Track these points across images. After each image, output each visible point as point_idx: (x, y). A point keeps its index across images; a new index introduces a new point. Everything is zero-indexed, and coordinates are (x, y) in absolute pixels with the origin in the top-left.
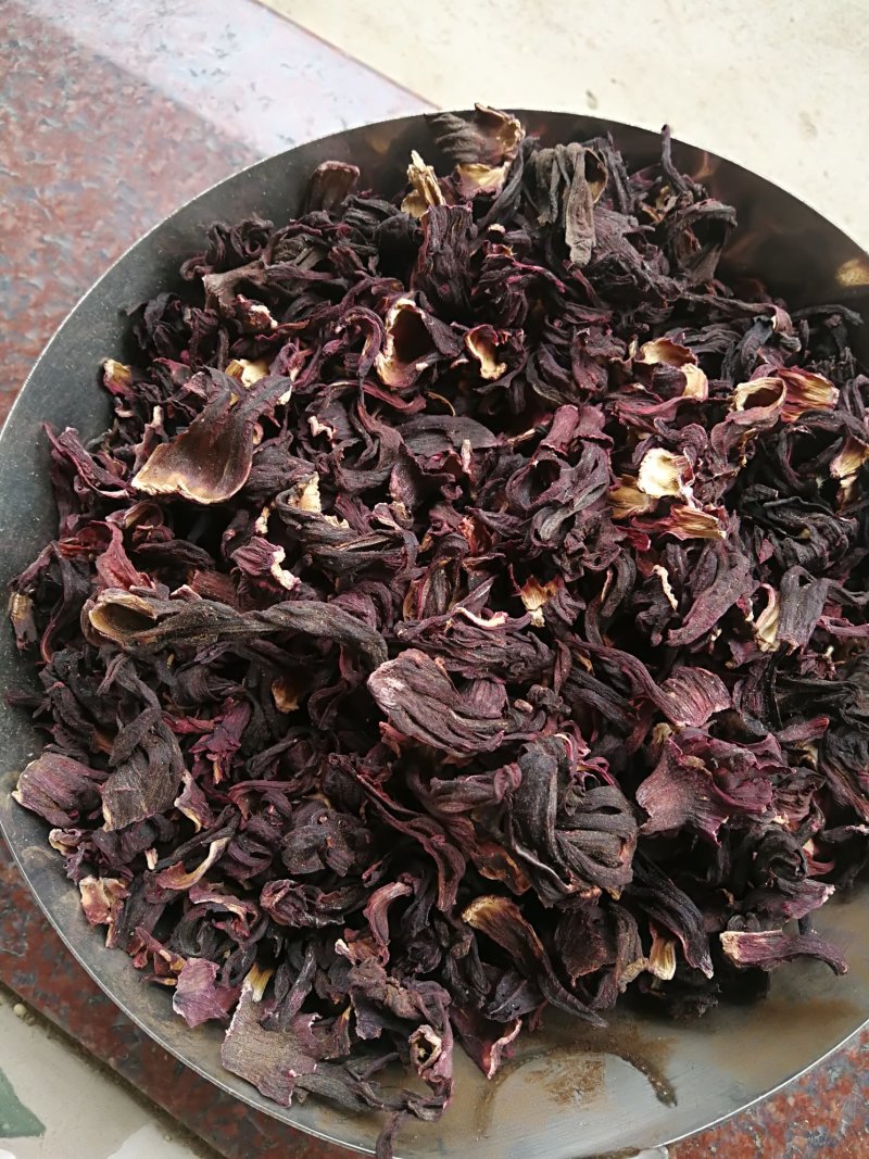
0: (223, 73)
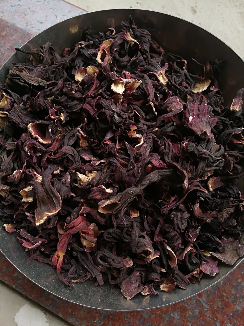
0: (20, 5)
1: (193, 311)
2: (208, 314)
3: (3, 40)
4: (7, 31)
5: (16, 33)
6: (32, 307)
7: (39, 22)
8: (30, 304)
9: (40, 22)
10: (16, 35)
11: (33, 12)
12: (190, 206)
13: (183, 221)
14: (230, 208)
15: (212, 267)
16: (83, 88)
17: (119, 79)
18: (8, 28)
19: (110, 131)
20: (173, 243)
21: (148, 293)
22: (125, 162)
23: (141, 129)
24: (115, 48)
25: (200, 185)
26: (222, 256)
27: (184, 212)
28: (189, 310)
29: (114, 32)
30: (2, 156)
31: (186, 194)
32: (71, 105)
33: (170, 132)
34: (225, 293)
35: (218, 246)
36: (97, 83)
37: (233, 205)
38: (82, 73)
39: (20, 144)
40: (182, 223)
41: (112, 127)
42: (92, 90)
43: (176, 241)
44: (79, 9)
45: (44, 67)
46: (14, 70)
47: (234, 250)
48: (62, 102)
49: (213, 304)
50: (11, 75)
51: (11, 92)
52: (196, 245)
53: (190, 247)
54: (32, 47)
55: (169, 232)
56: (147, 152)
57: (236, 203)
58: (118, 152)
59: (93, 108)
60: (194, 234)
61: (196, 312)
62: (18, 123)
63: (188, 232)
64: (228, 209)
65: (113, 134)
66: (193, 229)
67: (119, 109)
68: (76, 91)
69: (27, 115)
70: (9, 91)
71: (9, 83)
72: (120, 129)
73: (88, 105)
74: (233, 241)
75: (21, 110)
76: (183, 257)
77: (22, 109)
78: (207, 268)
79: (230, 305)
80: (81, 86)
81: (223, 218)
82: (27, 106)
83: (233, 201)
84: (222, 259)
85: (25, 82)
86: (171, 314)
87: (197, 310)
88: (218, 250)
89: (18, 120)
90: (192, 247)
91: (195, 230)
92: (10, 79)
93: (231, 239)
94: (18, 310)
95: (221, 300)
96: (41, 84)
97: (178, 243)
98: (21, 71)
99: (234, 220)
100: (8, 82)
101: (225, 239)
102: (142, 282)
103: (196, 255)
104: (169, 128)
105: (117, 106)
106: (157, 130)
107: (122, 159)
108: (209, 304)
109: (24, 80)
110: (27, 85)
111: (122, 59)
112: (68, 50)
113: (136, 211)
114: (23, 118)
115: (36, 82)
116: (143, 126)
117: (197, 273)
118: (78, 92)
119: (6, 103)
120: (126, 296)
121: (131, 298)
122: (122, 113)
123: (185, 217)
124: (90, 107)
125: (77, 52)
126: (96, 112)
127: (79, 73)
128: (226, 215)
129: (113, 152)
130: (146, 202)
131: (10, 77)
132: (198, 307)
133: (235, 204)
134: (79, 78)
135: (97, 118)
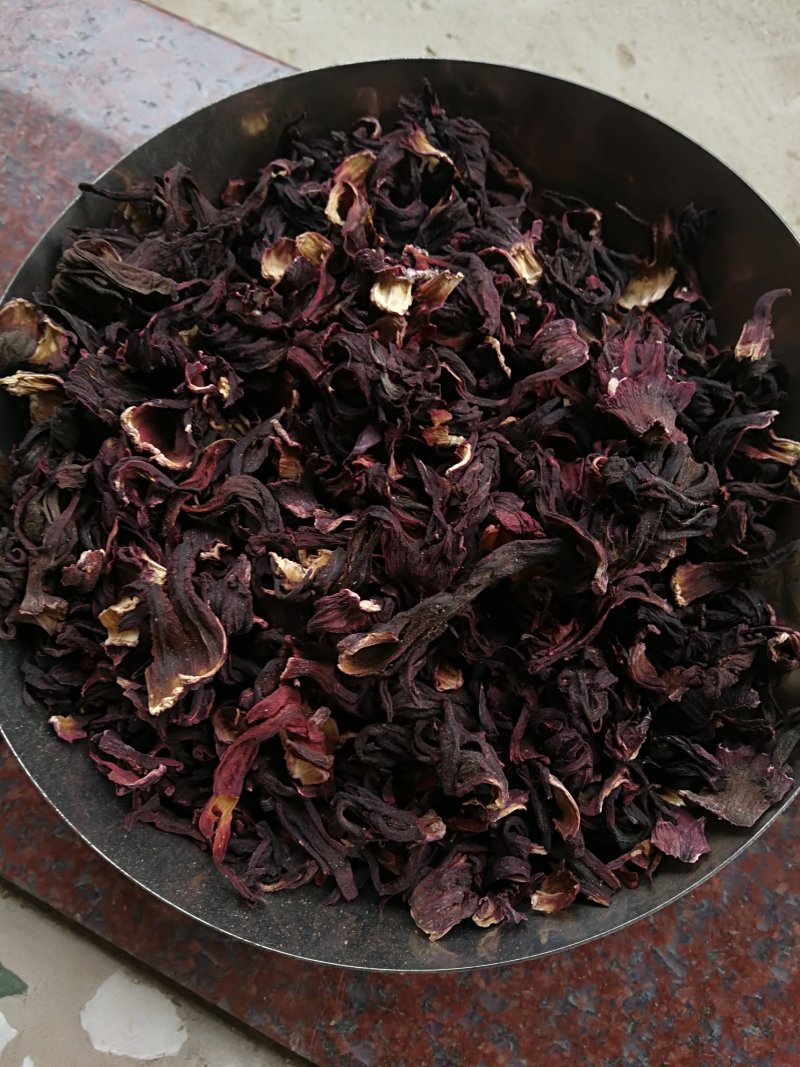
0: (88, 53)
1: (636, 985)
2: (685, 996)
3: (34, 160)
4: (46, 132)
5: (75, 139)
6: (136, 981)
7: (145, 102)
8: (127, 973)
9: (149, 101)
10: (75, 143)
11: (127, 73)
12: (616, 653)
13: (597, 696)
14: (739, 656)
15: (689, 837)
16: (285, 301)
17: (394, 270)
18: (51, 122)
19: (369, 427)
20: (568, 764)
21: (493, 921)
22: (417, 521)
23: (462, 418)
24: (382, 177)
25: (646, 585)
26: (716, 801)
27: (598, 669)
28: (625, 983)
29: (378, 129)
30: (45, 509)
31: (603, 612)
32: (251, 351)
33: (551, 428)
34: (737, 930)
35: (705, 773)
36: (329, 285)
37: (747, 646)
38: (283, 256)
39: (98, 469)
40: (593, 703)
41: (377, 415)
42: (313, 304)
43: (578, 757)
44: (269, 62)
45: (167, 239)
46: (77, 248)
47: (753, 782)
48: (223, 344)
49: (699, 963)
50: (68, 264)
51: (68, 314)
52: (639, 770)
53: (619, 776)
54: (128, 181)
55: (555, 732)
56: (484, 488)
57: (757, 638)
58: (394, 491)
59: (317, 359)
60: (631, 738)
61: (648, 989)
62: (94, 407)
63: (613, 733)
64: (734, 656)
65: (378, 436)
66: (628, 721)
67: (397, 362)
68: (264, 310)
69: (118, 384)
70: (63, 312)
71: (63, 287)
72: (399, 421)
73: (301, 352)
74: (753, 758)
75: (102, 369)
76: (597, 806)
77: (104, 367)
78: (671, 840)
79: (753, 967)
80: (280, 294)
81: (716, 685)
82: (118, 357)
83: (748, 632)
84: (718, 809)
85: (112, 285)
86: (567, 996)
87: (649, 985)
88: (707, 784)
89: (94, 399)
90: (625, 776)
91: (634, 725)
92: (65, 276)
93: (745, 751)
94: (91, 992)
95: (726, 952)
96: (159, 290)
97: (583, 764)
98: (99, 253)
99: (752, 691)
100: (59, 284)
101: (727, 750)
102: (473, 887)
103: (638, 801)
104: (550, 415)
105: (389, 352)
106: (514, 422)
107: (408, 510)
108: (686, 963)
109: (108, 279)
110: (119, 295)
111: (402, 212)
112: (239, 187)
113: (454, 672)
114: (107, 391)
115: (146, 283)
116: (468, 409)
117: (643, 854)
118: (270, 313)
119: (53, 347)
120: (427, 928)
121: (440, 937)
122: (406, 372)
123: (603, 686)
124: (308, 357)
125: (264, 194)
126: (328, 371)
127: (273, 257)
128: (725, 676)
129: (379, 489)
130: (482, 642)
131: (65, 270)
132: (652, 975)
133: (755, 642)
134: (274, 269)
135: (330, 389)
